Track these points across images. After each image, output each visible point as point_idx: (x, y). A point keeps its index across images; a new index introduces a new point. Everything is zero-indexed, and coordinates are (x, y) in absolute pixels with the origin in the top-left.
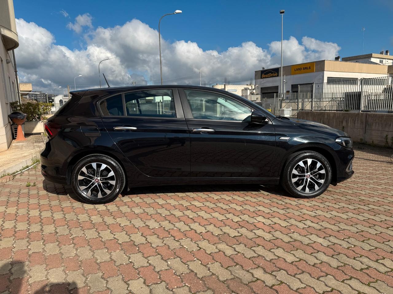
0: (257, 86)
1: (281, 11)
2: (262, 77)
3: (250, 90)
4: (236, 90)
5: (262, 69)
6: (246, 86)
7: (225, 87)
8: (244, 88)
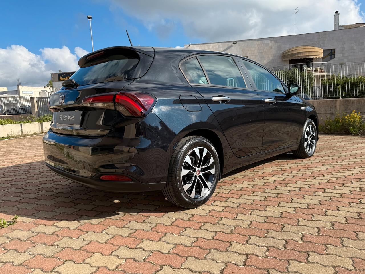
0: (56, 89)
1: (89, 17)
2: (60, 80)
3: (49, 92)
4: (33, 92)
5: (59, 72)
6: (44, 89)
7: (18, 89)
8: (42, 90)
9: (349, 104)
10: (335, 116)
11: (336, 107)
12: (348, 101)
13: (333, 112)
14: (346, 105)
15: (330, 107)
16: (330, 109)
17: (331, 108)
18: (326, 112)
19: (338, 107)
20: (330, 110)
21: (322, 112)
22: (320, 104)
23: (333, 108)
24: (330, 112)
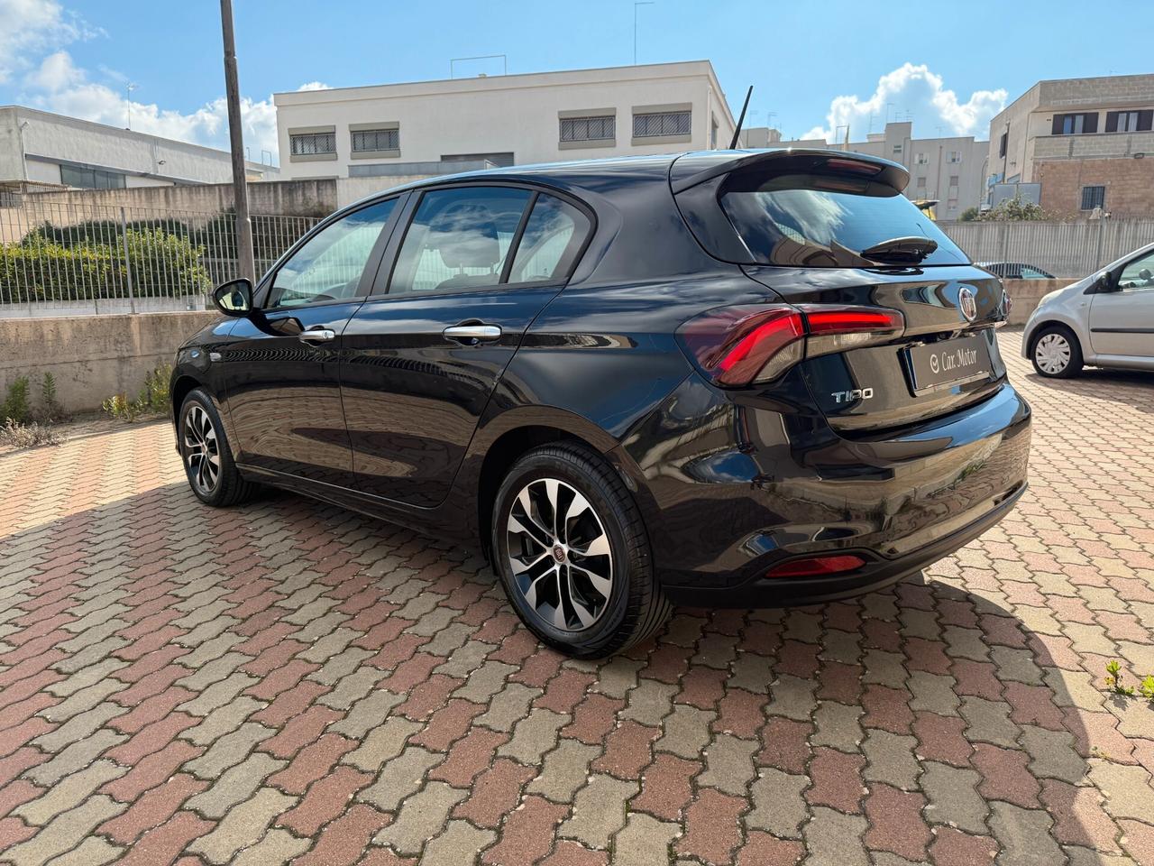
9: (164, 327)
10: (131, 365)
11: (129, 337)
12: (161, 320)
13: (126, 354)
14: (156, 330)
15: (112, 339)
16: (115, 345)
17: (118, 342)
18: (104, 355)
19: (136, 338)
20: (113, 347)
21: (91, 357)
22: (79, 329)
23: (123, 342)
24: (116, 354)
